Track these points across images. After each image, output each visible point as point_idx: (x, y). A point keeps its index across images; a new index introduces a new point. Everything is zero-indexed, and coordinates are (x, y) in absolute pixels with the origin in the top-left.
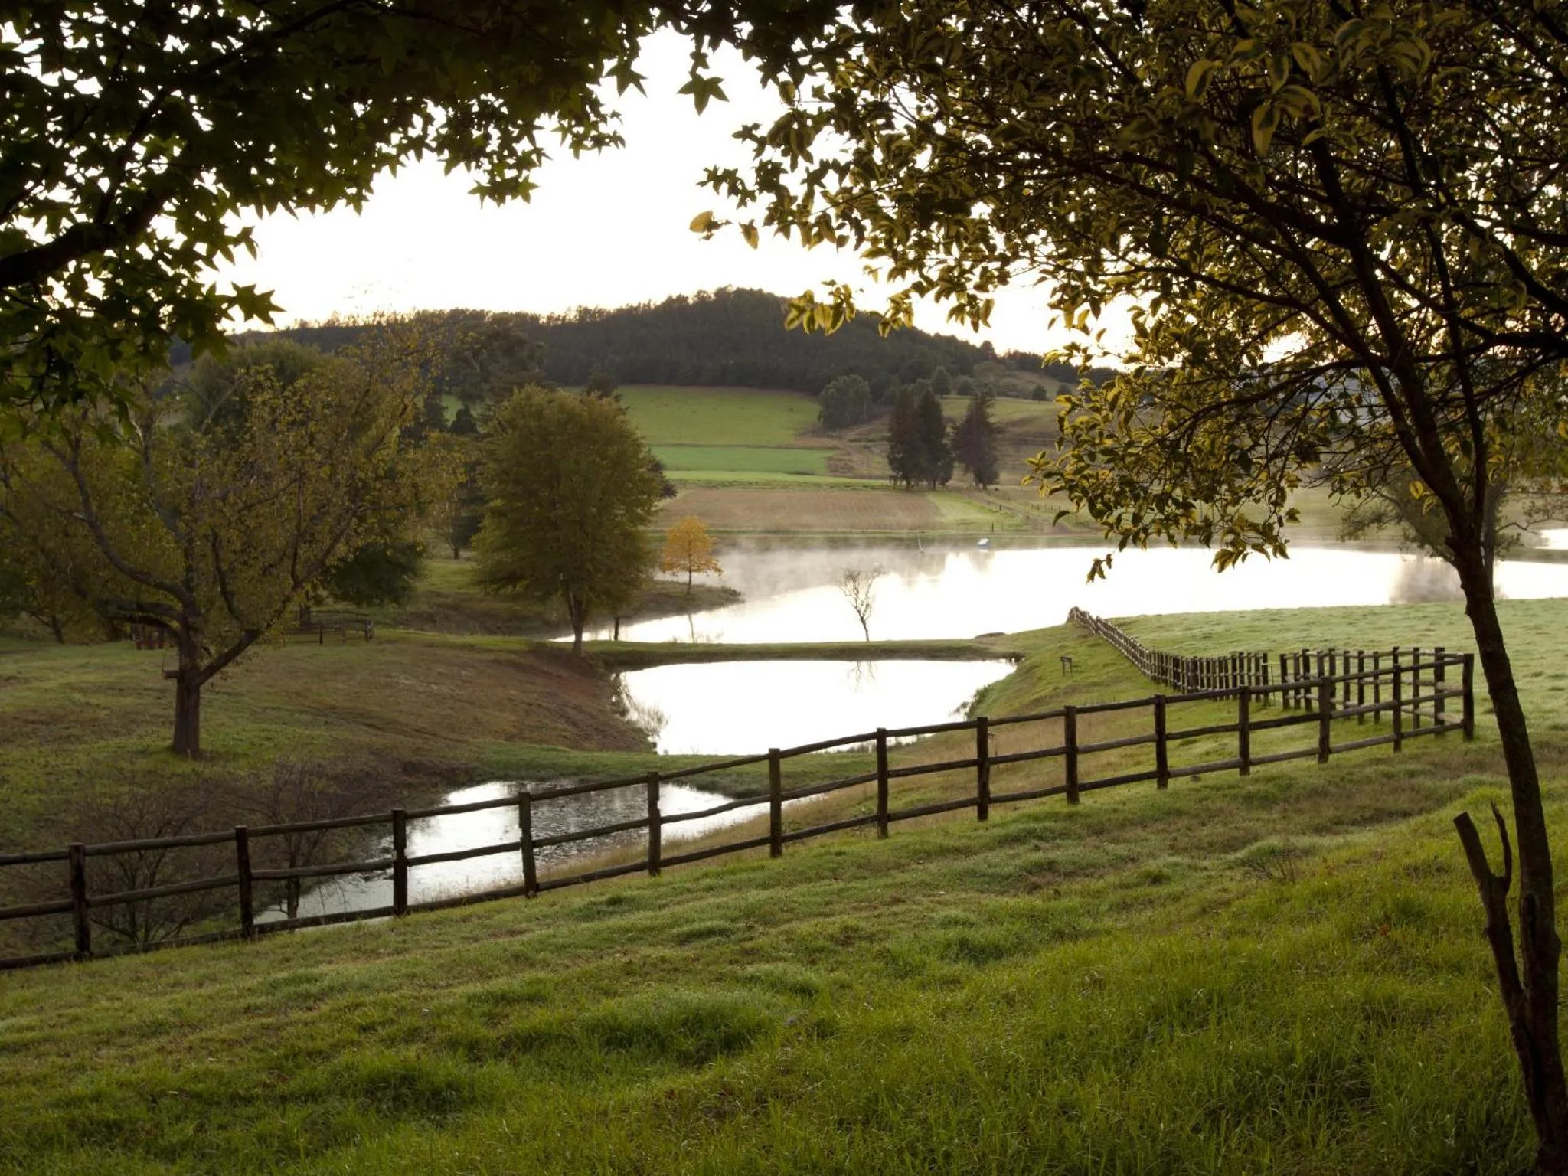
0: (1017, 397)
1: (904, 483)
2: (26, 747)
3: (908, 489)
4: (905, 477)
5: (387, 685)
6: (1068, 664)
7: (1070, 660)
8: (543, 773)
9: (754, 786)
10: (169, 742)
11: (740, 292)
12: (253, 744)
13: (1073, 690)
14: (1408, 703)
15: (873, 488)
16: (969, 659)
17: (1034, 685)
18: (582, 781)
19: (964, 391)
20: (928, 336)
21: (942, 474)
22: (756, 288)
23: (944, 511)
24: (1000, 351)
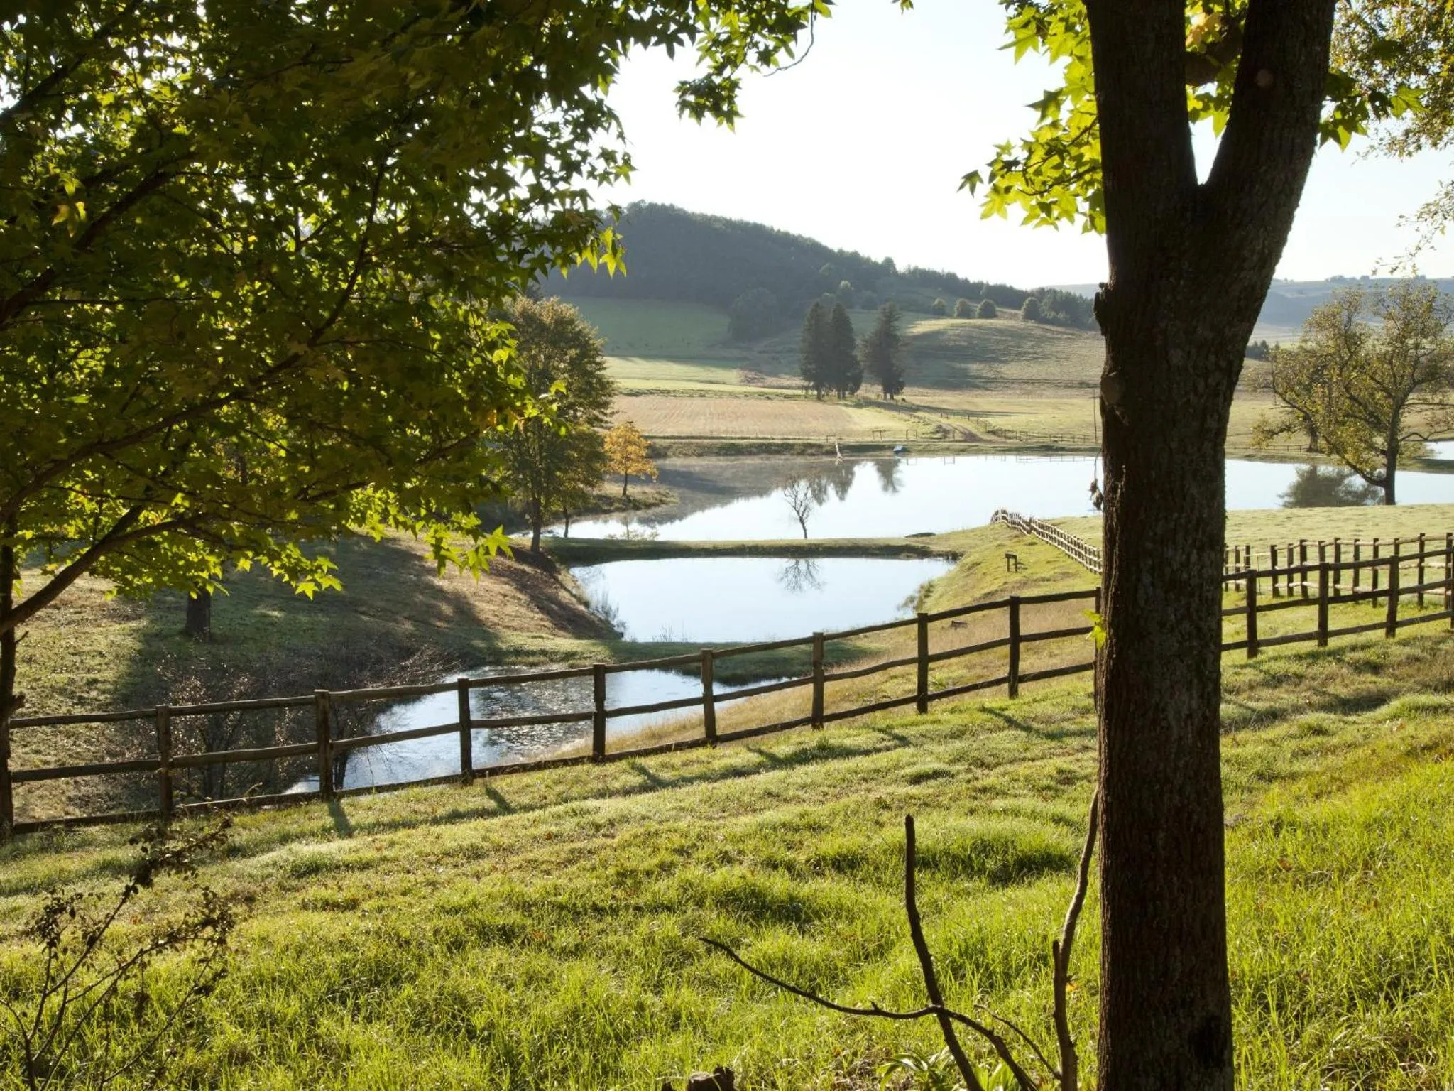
0: (918, 311)
1: (815, 393)
2: (44, 629)
3: (819, 398)
4: (817, 387)
5: (369, 576)
6: (1012, 561)
7: (1015, 557)
8: (531, 659)
9: (739, 672)
10: (180, 626)
11: (653, 207)
12: (258, 629)
13: (1024, 584)
14: (1410, 590)
15: (787, 397)
16: (908, 557)
17: (979, 581)
18: (571, 666)
19: (869, 305)
20: (831, 252)
21: (851, 385)
22: (667, 203)
23: (856, 419)
24: (901, 267)
